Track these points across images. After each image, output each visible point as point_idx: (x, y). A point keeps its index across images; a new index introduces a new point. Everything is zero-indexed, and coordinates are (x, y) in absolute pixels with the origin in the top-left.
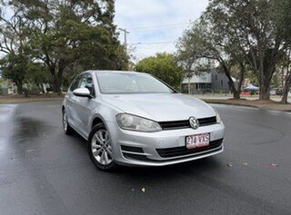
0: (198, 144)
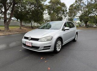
0: (28, 45)
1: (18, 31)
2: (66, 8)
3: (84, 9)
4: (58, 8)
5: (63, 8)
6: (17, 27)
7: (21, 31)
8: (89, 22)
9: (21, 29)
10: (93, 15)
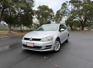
0: (30, 45)
1: (7, 35)
2: (54, 14)
3: (69, 14)
4: (46, 13)
5: (51, 13)
6: (6, 31)
7: (10, 35)
8: (73, 26)
9: (10, 32)
10: (76, 20)
